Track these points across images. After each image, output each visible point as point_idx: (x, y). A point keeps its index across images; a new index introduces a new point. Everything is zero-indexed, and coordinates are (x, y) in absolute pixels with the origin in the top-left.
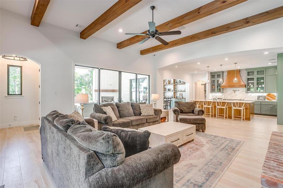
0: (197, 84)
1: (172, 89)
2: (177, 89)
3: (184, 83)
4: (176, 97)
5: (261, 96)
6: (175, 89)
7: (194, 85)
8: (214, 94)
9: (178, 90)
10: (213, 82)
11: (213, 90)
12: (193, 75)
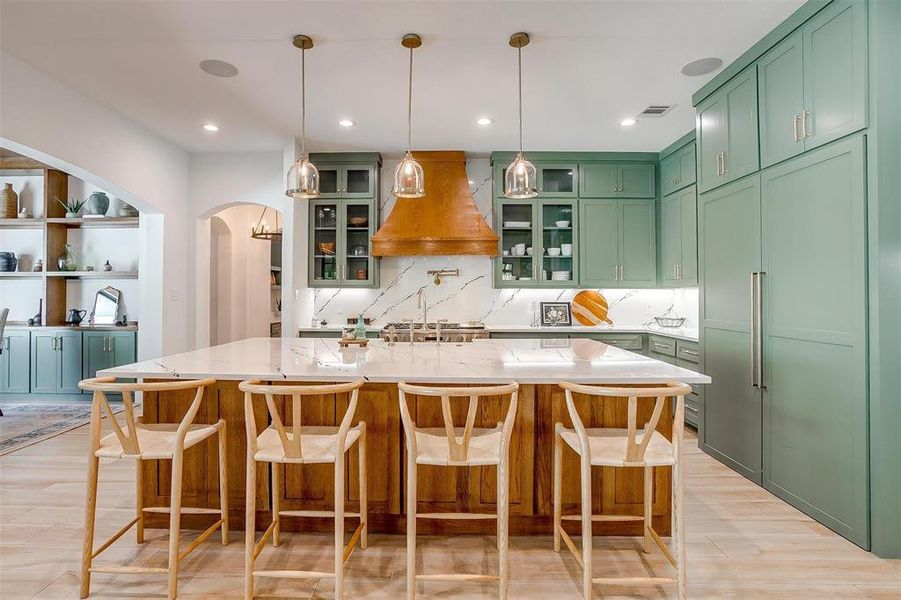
0: (228, 232)
1: (41, 255)
2: (80, 257)
3: (133, 213)
4: (69, 318)
5: (556, 305)
6: (58, 252)
7: (204, 229)
8: (327, 293)
9: (88, 261)
10: (321, 215)
11: (322, 270)
12: (194, 161)
